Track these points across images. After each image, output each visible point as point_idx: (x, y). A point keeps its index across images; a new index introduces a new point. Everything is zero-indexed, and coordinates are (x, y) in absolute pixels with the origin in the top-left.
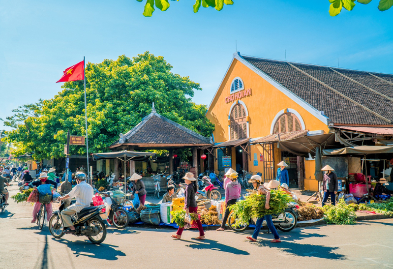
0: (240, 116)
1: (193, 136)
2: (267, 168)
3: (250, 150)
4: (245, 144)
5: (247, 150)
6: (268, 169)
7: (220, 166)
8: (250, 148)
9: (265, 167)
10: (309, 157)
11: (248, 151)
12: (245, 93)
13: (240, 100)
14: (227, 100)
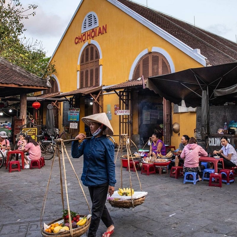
0: (92, 59)
1: (21, 75)
2: (123, 122)
3: (102, 101)
4: (96, 93)
5: (98, 100)
6: (124, 124)
7: (65, 121)
8: (102, 98)
9: (122, 121)
10: (181, 105)
11: (100, 102)
12: (100, 31)
13: (93, 39)
14: (77, 40)
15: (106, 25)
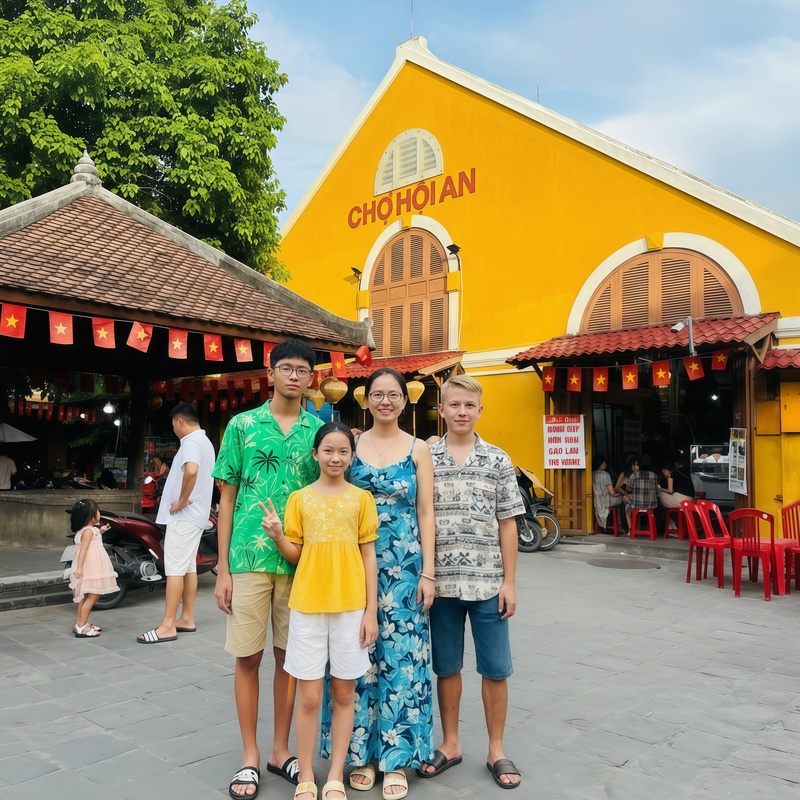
0: (416, 272)
12: (448, 188)
13: (421, 213)
14: (356, 217)
15: (473, 170)
